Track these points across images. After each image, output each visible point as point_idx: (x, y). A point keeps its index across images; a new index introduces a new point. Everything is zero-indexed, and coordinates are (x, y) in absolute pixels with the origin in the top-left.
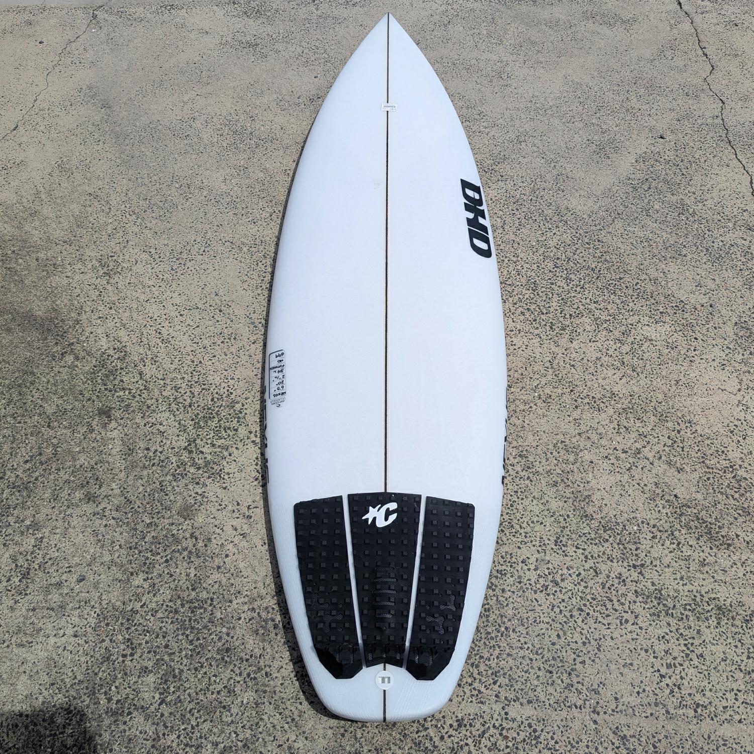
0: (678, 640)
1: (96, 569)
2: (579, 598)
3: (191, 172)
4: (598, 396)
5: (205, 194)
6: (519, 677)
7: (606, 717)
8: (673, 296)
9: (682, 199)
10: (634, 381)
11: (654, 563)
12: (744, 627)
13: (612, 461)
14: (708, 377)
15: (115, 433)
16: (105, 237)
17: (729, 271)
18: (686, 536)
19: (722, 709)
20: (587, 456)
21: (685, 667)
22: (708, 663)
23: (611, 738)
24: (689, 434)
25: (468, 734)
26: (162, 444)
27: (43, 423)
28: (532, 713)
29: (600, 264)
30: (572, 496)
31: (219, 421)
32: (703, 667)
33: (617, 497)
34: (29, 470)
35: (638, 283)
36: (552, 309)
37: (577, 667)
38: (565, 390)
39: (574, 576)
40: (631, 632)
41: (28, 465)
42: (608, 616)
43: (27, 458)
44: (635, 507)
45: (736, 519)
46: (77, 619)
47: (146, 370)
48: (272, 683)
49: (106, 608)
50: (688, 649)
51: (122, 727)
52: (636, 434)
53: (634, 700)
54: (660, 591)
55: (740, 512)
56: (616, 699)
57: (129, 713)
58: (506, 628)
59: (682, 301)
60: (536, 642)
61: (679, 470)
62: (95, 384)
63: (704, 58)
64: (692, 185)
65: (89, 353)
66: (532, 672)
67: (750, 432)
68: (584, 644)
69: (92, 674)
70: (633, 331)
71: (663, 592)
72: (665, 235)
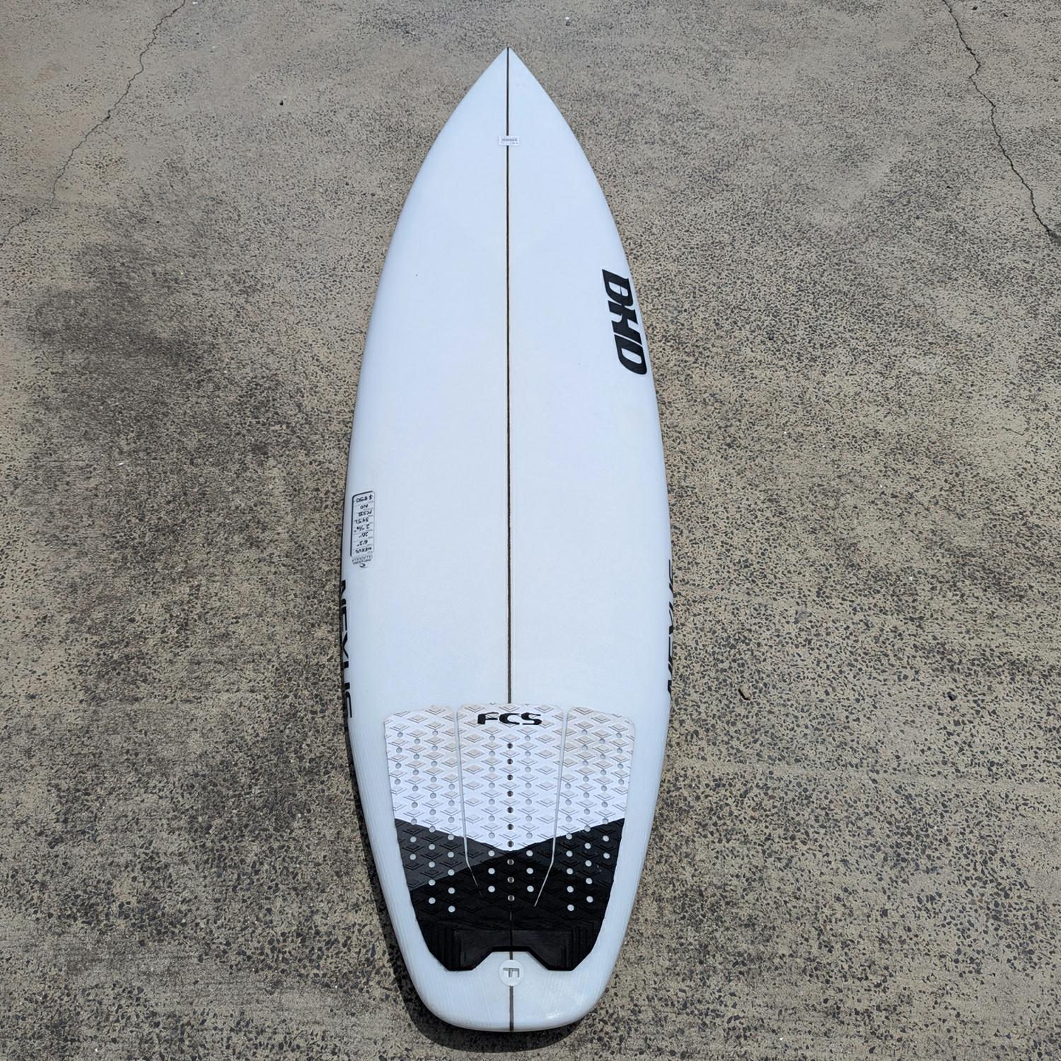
0: (966, 696)
1: (268, 620)
2: (848, 653)
3: (337, 174)
4: (859, 435)
5: (357, 200)
6: (783, 735)
7: (885, 775)
9: (949, 216)
10: (902, 419)
11: (935, 616)
12: (1042, 683)
13: (879, 506)
14: (989, 415)
15: (275, 473)
16: (236, 249)
17: (1009, 297)
18: (971, 588)
19: (1021, 768)
20: (849, 501)
21: (975, 724)
22: (1002, 720)
23: (893, 797)
24: (969, 478)
25: (728, 794)
27: (183, 459)
28: (800, 772)
29: (854, 288)
30: (834, 544)
32: (996, 724)
33: (888, 545)
34: (173, 511)
35: (900, 310)
36: (798, 338)
37: (850, 724)
38: (819, 428)
39: (841, 630)
40: (911, 688)
41: (172, 506)
42: (883, 671)
43: (170, 498)
44: (909, 556)
45: (1028, 569)
46: (252, 674)
47: (305, 402)
49: (286, 662)
50: (979, 705)
51: (319, 787)
52: (907, 477)
53: (918, 759)
54: (943, 645)
55: (1033, 562)
56: (898, 757)
57: (327, 773)
58: (765, 685)
59: (955, 331)
60: (801, 698)
61: (960, 516)
62: (244, 416)
63: (968, 53)
64: (960, 200)
65: (231, 382)
66: (799, 730)
67: (1041, 476)
68: (858, 701)
69: (277, 732)
70: (898, 364)
71: (947, 646)
72: (930, 256)
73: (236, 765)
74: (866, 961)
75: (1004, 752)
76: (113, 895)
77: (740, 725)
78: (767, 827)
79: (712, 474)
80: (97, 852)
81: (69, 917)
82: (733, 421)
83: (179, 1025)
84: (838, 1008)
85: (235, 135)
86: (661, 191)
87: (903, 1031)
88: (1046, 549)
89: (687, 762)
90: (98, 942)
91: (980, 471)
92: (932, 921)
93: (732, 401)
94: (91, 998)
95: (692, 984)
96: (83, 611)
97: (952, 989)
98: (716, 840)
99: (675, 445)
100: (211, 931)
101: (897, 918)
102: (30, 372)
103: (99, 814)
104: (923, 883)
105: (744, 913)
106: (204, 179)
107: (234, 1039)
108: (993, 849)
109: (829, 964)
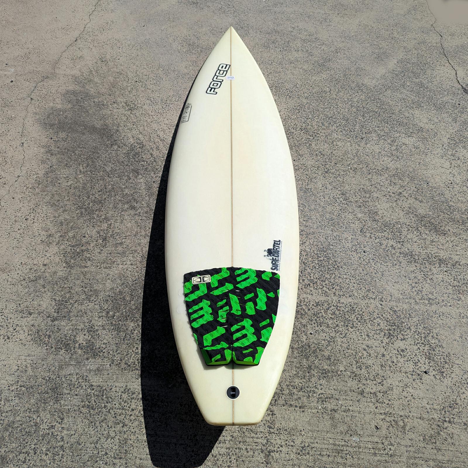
0: (420, 272)
2: (372, 255)
3: (168, 63)
4: (380, 169)
5: (176, 73)
6: (345, 286)
7: (386, 303)
8: (417, 125)
9: (421, 81)
10: (398, 162)
11: (409, 241)
12: (452, 268)
13: (387, 197)
14: (434, 162)
15: (141, 181)
16: (127, 93)
17: (445, 114)
18: (424, 230)
19: (442, 301)
20: (375, 195)
21: (424, 283)
22: (435, 282)
23: (389, 311)
24: (425, 186)
25: (321, 308)
27: (105, 175)
28: (351, 301)
29: (380, 110)
30: (368, 212)
32: (432, 284)
33: (390, 213)
34: (101, 195)
35: (399, 119)
36: (356, 130)
37: (372, 283)
38: (363, 166)
39: (370, 246)
40: (398, 269)
42: (387, 262)
43: (99, 190)
44: (399, 217)
45: (448, 223)
46: (131, 258)
47: (154, 153)
50: (425, 276)
52: (399, 186)
53: (400, 296)
54: (412, 252)
55: (451, 220)
56: (391, 296)
58: (338, 266)
59: (422, 127)
60: (352, 272)
61: (421, 202)
62: (129, 159)
63: (431, 15)
64: (426, 74)
65: (125, 145)
66: (351, 284)
67: (455, 186)
68: (375, 273)
70: (397, 140)
71: (413, 253)
72: (413, 97)
74: (375, 374)
76: (76, 341)
77: (327, 282)
78: (337, 321)
79: (319, 183)
80: (70, 324)
81: (59, 348)
82: (328, 163)
83: (102, 390)
84: (363, 391)
85: (127, 47)
86: (301, 70)
87: (389, 401)
88: (456, 215)
89: (305, 296)
90: (70, 358)
92: (403, 359)
93: (328, 154)
94: (67, 379)
95: (305, 381)
96: (65, 233)
97: (410, 385)
98: (316, 326)
99: (304, 172)
100: (114, 355)
101: (388, 357)
102: (45, 140)
103: (71, 310)
104: (400, 344)
105: (327, 353)
106: (114, 65)
107: (123, 396)
108: (429, 332)
109: (360, 375)
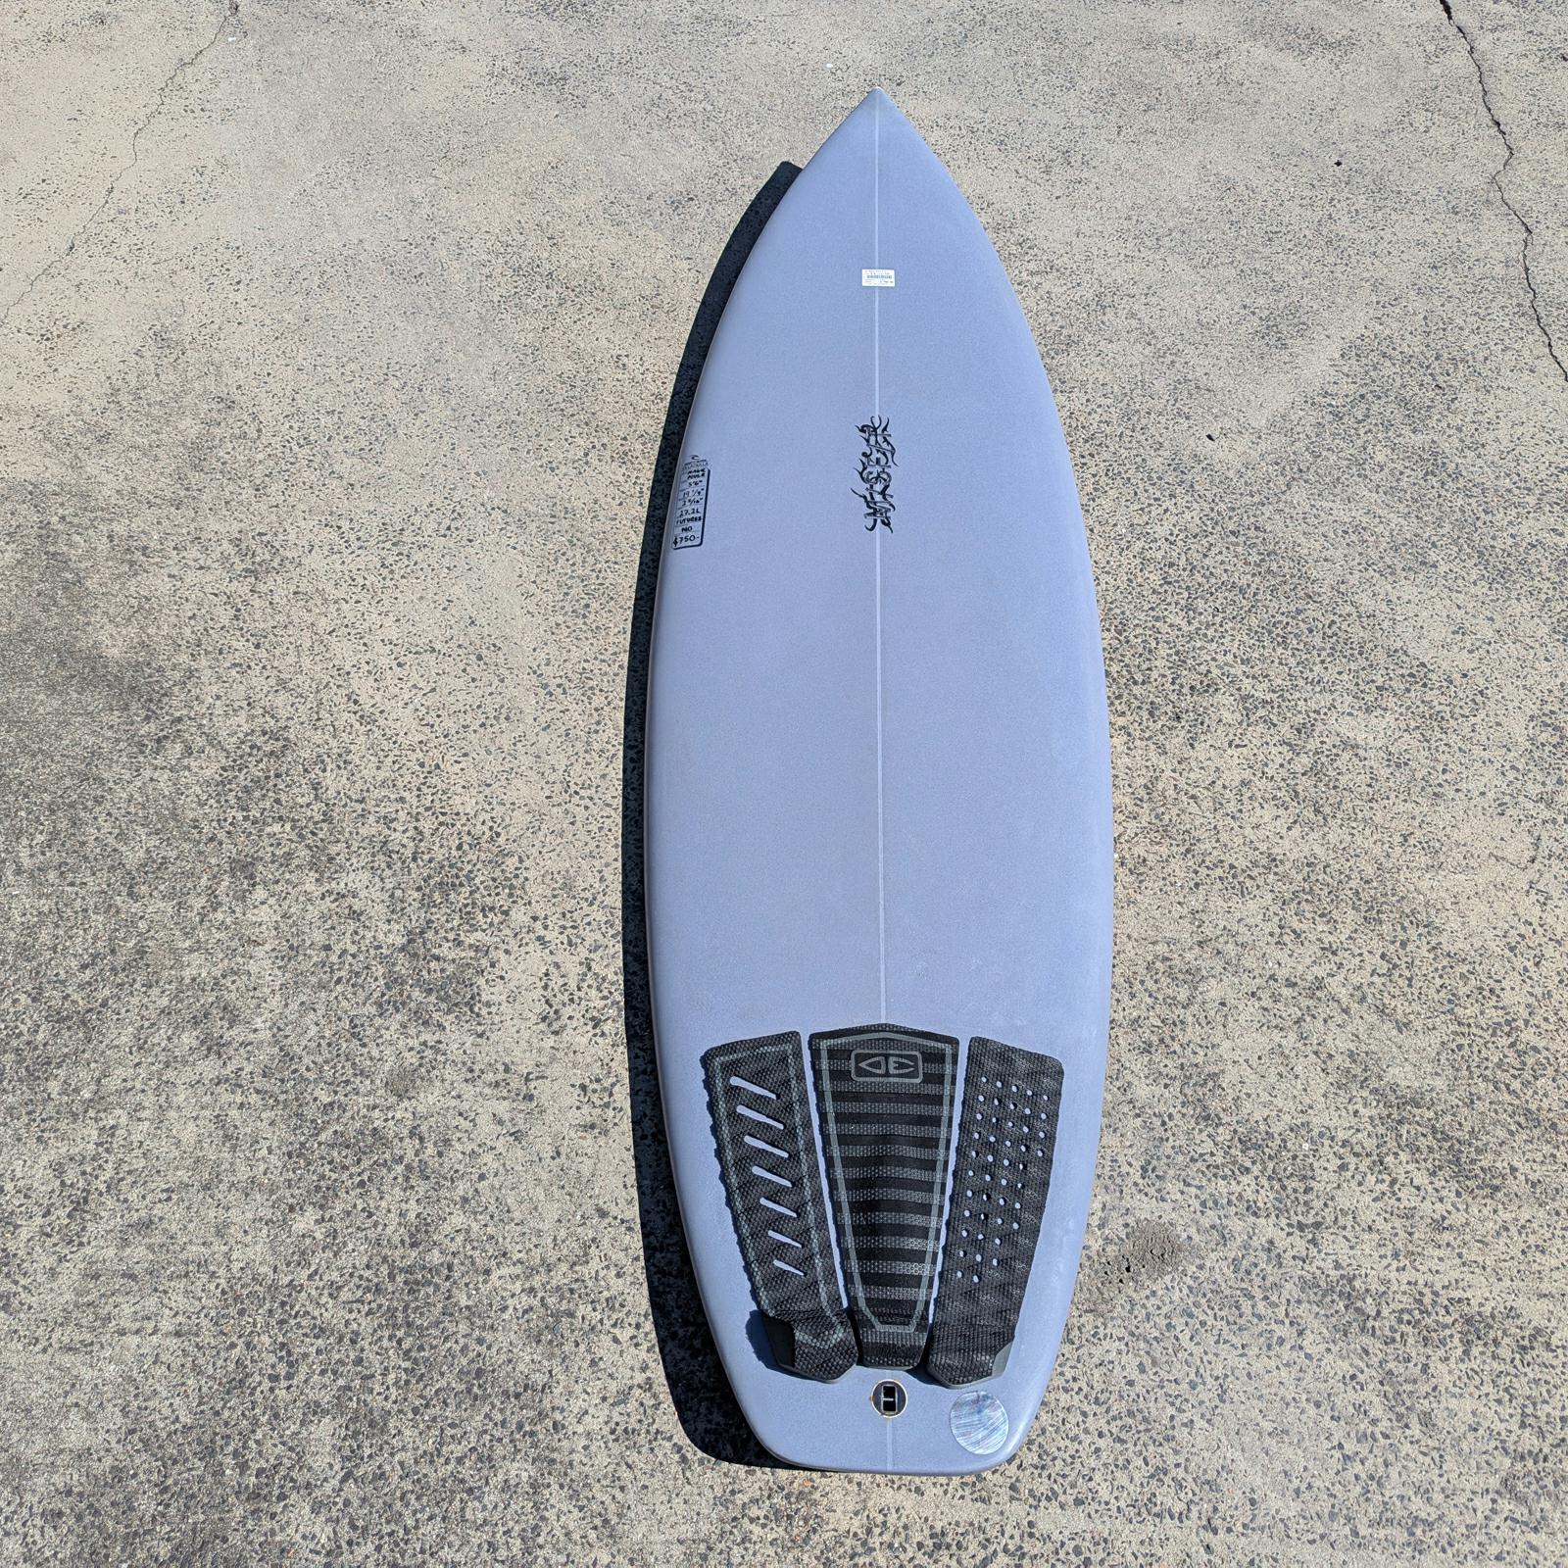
0: (1381, 1383)
1: (220, 1196)
2: (1185, 1291)
3: (425, 355)
4: (1241, 863)
5: (452, 403)
6: (1059, 1449)
7: (1230, 1538)
8: (1405, 653)
9: (1433, 442)
10: (1318, 834)
11: (1341, 1222)
12: (1517, 1362)
13: (1264, 1004)
14: (1468, 831)
15: (262, 914)
16: (248, 494)
17: (1523, 600)
18: (1410, 1167)
19: (1464, 1531)
20: (1214, 991)
21: (1394, 1439)
22: (1441, 1434)
24: (1423, 951)
26: (357, 938)
27: (118, 886)
28: (1081, 1525)
29: (1257, 579)
30: (1180, 1073)
31: (471, 893)
32: (1429, 1441)
33: (1273, 1079)
34: (89, 984)
35: (1333, 622)
36: (1155, 674)
37: (1176, 1433)
38: (1174, 849)
40: (1288, 1364)
41: (88, 973)
42: (1243, 1328)
43: (86, 958)
44: (1307, 1101)
45: (1512, 1134)
46: (182, 1299)
47: (327, 781)
48: (565, 1443)
49: (240, 1279)
50: (1402, 1403)
51: (267, 1524)
52: (1316, 948)
53: (1292, 1509)
54: (1351, 1280)
55: (1522, 1120)
56: (1253, 1502)
59: (1423, 665)
60: (1096, 1375)
61: (1402, 1027)
62: (224, 808)
63: (1494, 131)
64: (1455, 412)
65: (212, 740)
66: (1087, 1439)
67: (1549, 950)
68: (1193, 1385)
69: (209, 1414)
70: (1319, 727)
71: (1357, 1284)
72: (1395, 519)
73: (135, 1476)
75: (1438, 1497)
85: (269, 282)
88: (1546, 1095)
91: (1444, 938)
106: (210, 361)
